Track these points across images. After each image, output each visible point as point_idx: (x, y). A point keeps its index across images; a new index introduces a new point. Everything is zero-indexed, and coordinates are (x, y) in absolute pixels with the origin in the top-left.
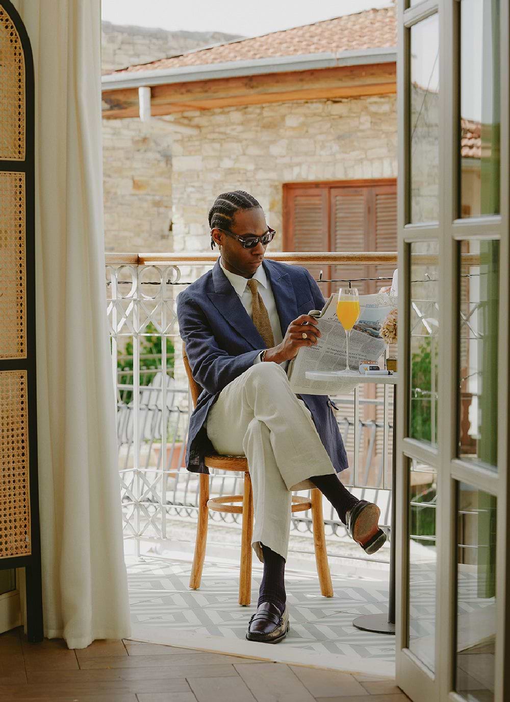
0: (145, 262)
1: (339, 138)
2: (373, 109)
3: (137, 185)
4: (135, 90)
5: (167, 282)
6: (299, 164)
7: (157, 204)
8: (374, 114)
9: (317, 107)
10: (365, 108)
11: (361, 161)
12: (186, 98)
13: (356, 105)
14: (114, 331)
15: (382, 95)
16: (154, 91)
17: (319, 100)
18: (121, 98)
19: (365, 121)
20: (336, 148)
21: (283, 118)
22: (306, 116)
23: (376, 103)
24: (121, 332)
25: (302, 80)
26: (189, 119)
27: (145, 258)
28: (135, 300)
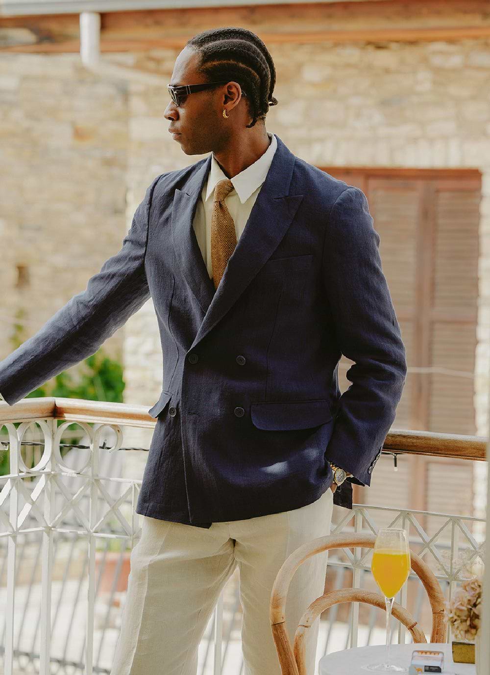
0: (66, 415)
1: (384, 103)
2: (437, 61)
3: (79, 134)
4: (75, 18)
5: (102, 445)
6: (321, 140)
7: (109, 163)
8: (438, 71)
9: (352, 54)
10: (425, 60)
11: (415, 140)
12: (152, 33)
13: (411, 55)
14: (11, 526)
15: (451, 41)
16: (106, 20)
17: (355, 43)
18: (54, 27)
19: (424, 80)
20: (377, 117)
21: (299, 67)
22: (334, 66)
23: (441, 53)
24: (24, 526)
25: (330, 16)
26: (158, 61)
27: (65, 408)
28: (48, 475)
